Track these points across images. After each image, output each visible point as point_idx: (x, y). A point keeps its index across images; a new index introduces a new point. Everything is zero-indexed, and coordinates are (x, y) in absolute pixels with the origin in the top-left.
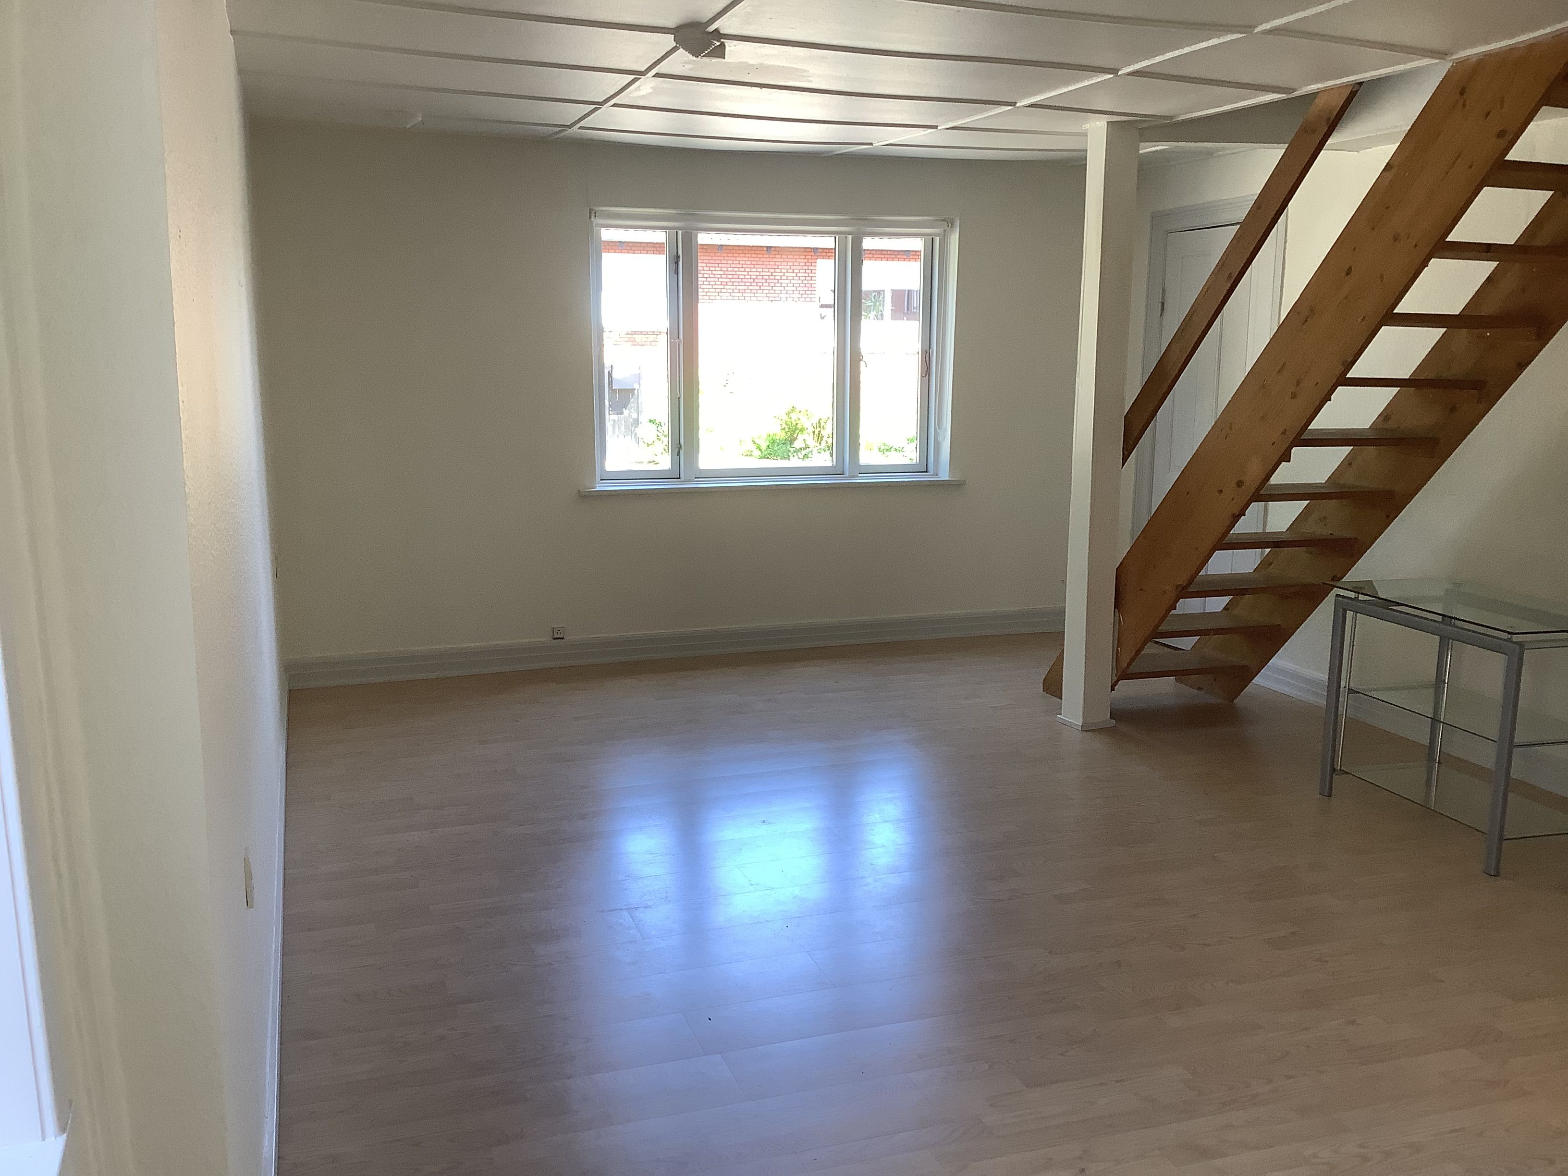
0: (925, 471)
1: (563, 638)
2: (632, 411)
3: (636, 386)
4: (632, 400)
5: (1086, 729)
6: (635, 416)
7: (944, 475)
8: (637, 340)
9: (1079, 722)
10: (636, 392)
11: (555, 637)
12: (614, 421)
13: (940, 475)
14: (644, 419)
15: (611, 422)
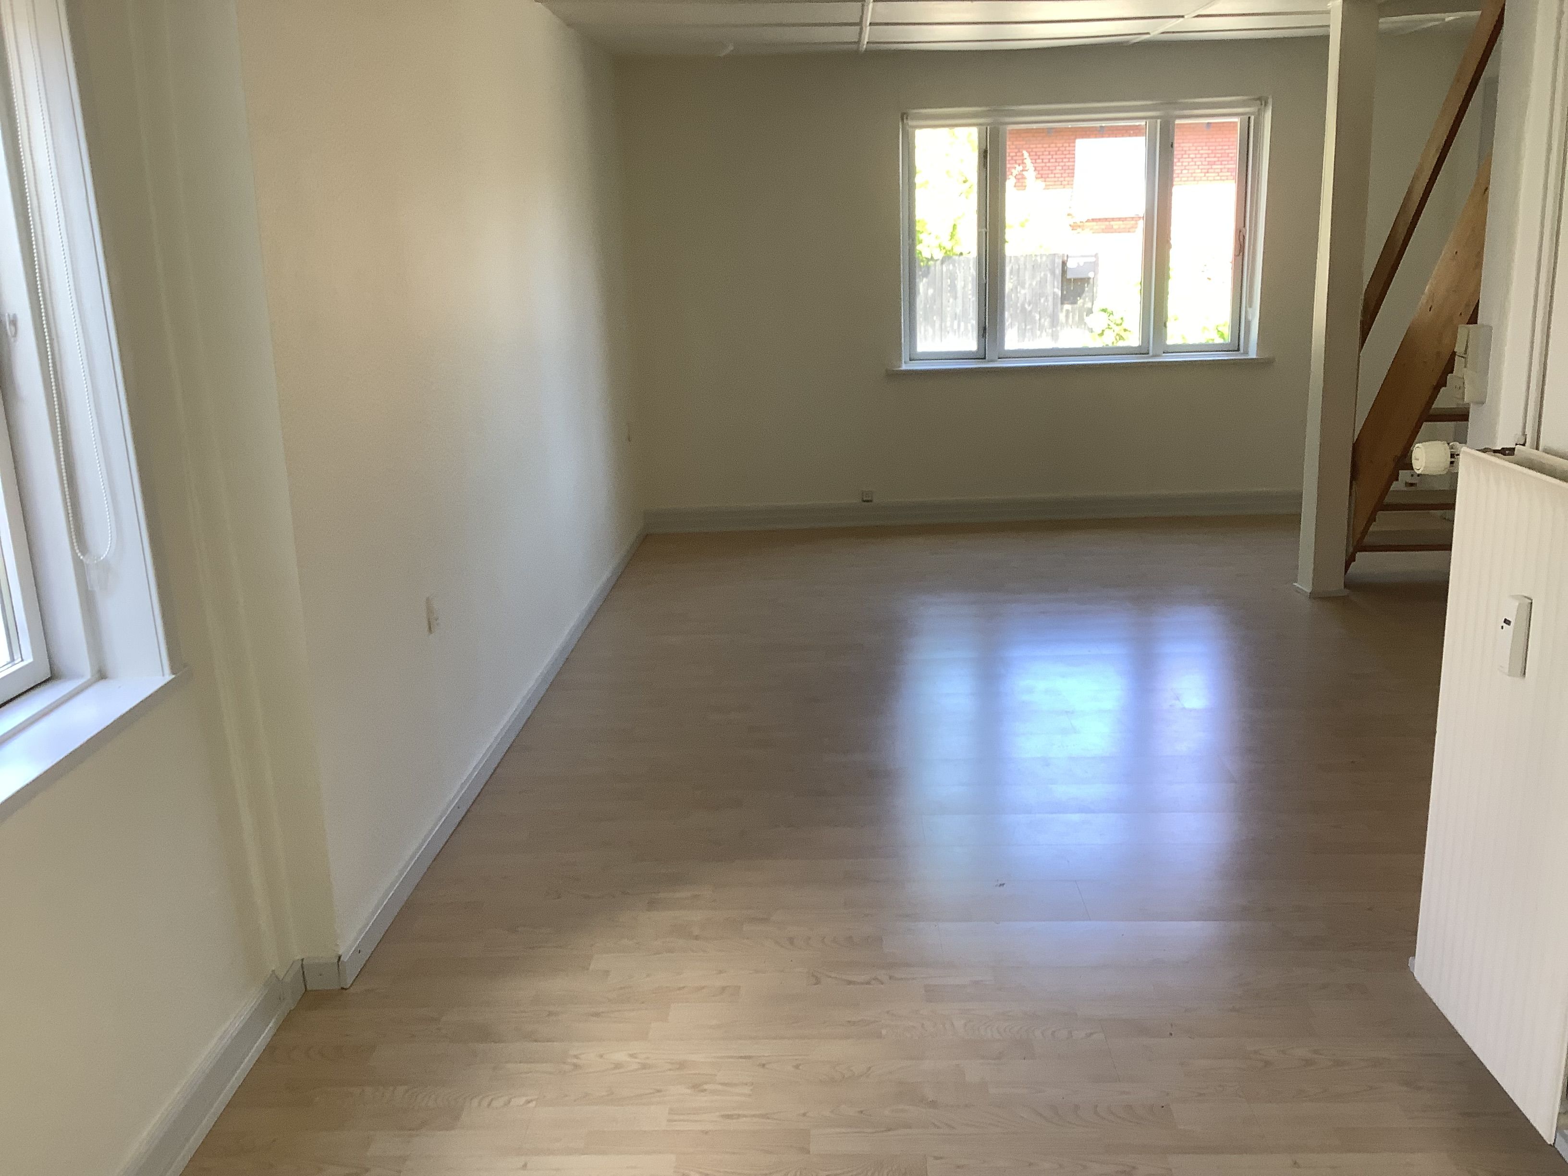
0: (1236, 349)
1: (871, 501)
2: (1087, 299)
3: (1091, 275)
4: (1086, 289)
5: (1314, 596)
6: (1089, 305)
7: (1253, 354)
8: (1115, 227)
9: (1308, 590)
10: (1091, 281)
11: (864, 499)
12: (1067, 311)
13: (1250, 353)
14: (1096, 308)
15: (1064, 313)
